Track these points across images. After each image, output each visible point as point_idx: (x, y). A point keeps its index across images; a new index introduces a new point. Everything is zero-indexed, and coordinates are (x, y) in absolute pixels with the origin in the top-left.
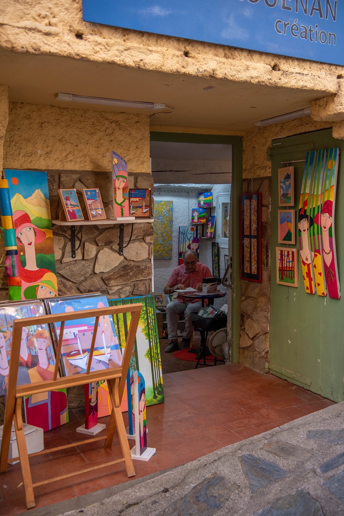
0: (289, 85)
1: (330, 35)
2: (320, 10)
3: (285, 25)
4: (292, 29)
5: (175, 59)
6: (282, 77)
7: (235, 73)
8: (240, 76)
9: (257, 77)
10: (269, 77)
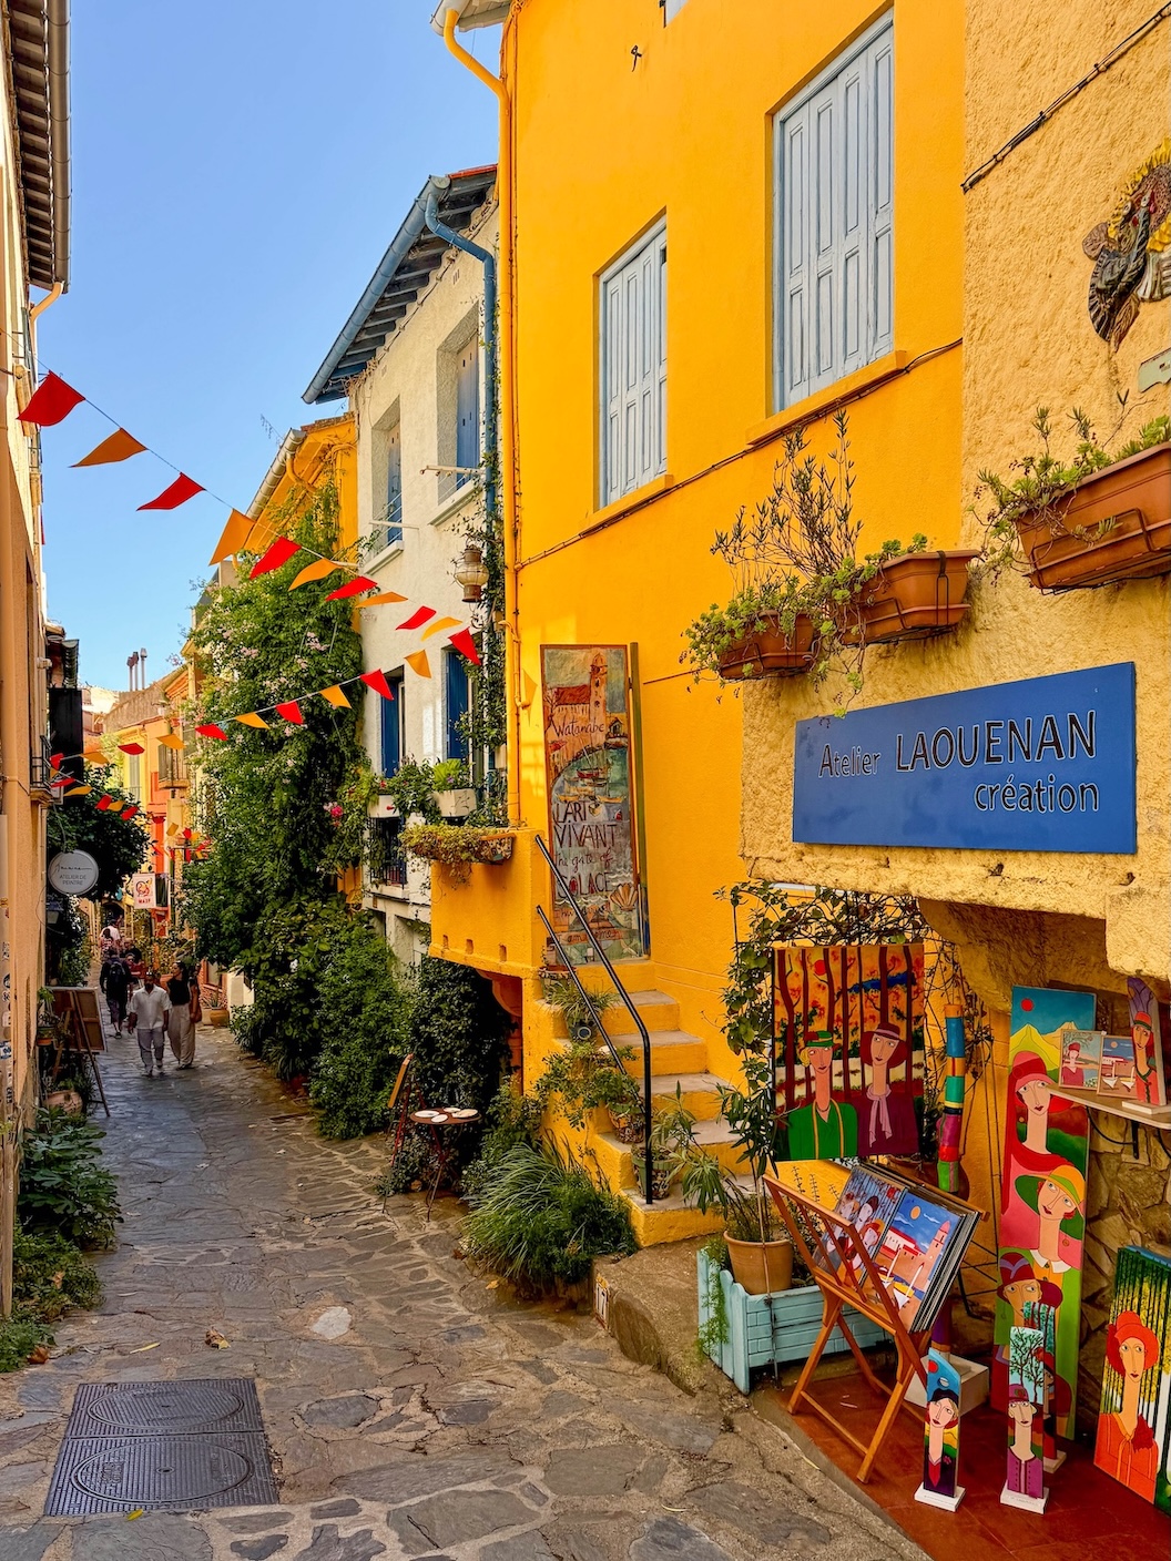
0: (1012, 905)
1: (1083, 789)
2: (1056, 743)
3: (992, 792)
4: (1004, 796)
5: (869, 872)
6: (999, 890)
7: (932, 887)
8: (939, 892)
9: (962, 892)
10: (981, 890)
